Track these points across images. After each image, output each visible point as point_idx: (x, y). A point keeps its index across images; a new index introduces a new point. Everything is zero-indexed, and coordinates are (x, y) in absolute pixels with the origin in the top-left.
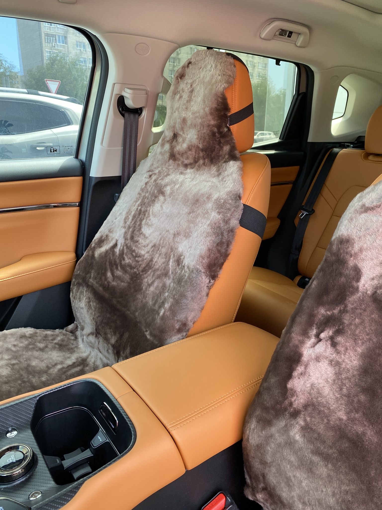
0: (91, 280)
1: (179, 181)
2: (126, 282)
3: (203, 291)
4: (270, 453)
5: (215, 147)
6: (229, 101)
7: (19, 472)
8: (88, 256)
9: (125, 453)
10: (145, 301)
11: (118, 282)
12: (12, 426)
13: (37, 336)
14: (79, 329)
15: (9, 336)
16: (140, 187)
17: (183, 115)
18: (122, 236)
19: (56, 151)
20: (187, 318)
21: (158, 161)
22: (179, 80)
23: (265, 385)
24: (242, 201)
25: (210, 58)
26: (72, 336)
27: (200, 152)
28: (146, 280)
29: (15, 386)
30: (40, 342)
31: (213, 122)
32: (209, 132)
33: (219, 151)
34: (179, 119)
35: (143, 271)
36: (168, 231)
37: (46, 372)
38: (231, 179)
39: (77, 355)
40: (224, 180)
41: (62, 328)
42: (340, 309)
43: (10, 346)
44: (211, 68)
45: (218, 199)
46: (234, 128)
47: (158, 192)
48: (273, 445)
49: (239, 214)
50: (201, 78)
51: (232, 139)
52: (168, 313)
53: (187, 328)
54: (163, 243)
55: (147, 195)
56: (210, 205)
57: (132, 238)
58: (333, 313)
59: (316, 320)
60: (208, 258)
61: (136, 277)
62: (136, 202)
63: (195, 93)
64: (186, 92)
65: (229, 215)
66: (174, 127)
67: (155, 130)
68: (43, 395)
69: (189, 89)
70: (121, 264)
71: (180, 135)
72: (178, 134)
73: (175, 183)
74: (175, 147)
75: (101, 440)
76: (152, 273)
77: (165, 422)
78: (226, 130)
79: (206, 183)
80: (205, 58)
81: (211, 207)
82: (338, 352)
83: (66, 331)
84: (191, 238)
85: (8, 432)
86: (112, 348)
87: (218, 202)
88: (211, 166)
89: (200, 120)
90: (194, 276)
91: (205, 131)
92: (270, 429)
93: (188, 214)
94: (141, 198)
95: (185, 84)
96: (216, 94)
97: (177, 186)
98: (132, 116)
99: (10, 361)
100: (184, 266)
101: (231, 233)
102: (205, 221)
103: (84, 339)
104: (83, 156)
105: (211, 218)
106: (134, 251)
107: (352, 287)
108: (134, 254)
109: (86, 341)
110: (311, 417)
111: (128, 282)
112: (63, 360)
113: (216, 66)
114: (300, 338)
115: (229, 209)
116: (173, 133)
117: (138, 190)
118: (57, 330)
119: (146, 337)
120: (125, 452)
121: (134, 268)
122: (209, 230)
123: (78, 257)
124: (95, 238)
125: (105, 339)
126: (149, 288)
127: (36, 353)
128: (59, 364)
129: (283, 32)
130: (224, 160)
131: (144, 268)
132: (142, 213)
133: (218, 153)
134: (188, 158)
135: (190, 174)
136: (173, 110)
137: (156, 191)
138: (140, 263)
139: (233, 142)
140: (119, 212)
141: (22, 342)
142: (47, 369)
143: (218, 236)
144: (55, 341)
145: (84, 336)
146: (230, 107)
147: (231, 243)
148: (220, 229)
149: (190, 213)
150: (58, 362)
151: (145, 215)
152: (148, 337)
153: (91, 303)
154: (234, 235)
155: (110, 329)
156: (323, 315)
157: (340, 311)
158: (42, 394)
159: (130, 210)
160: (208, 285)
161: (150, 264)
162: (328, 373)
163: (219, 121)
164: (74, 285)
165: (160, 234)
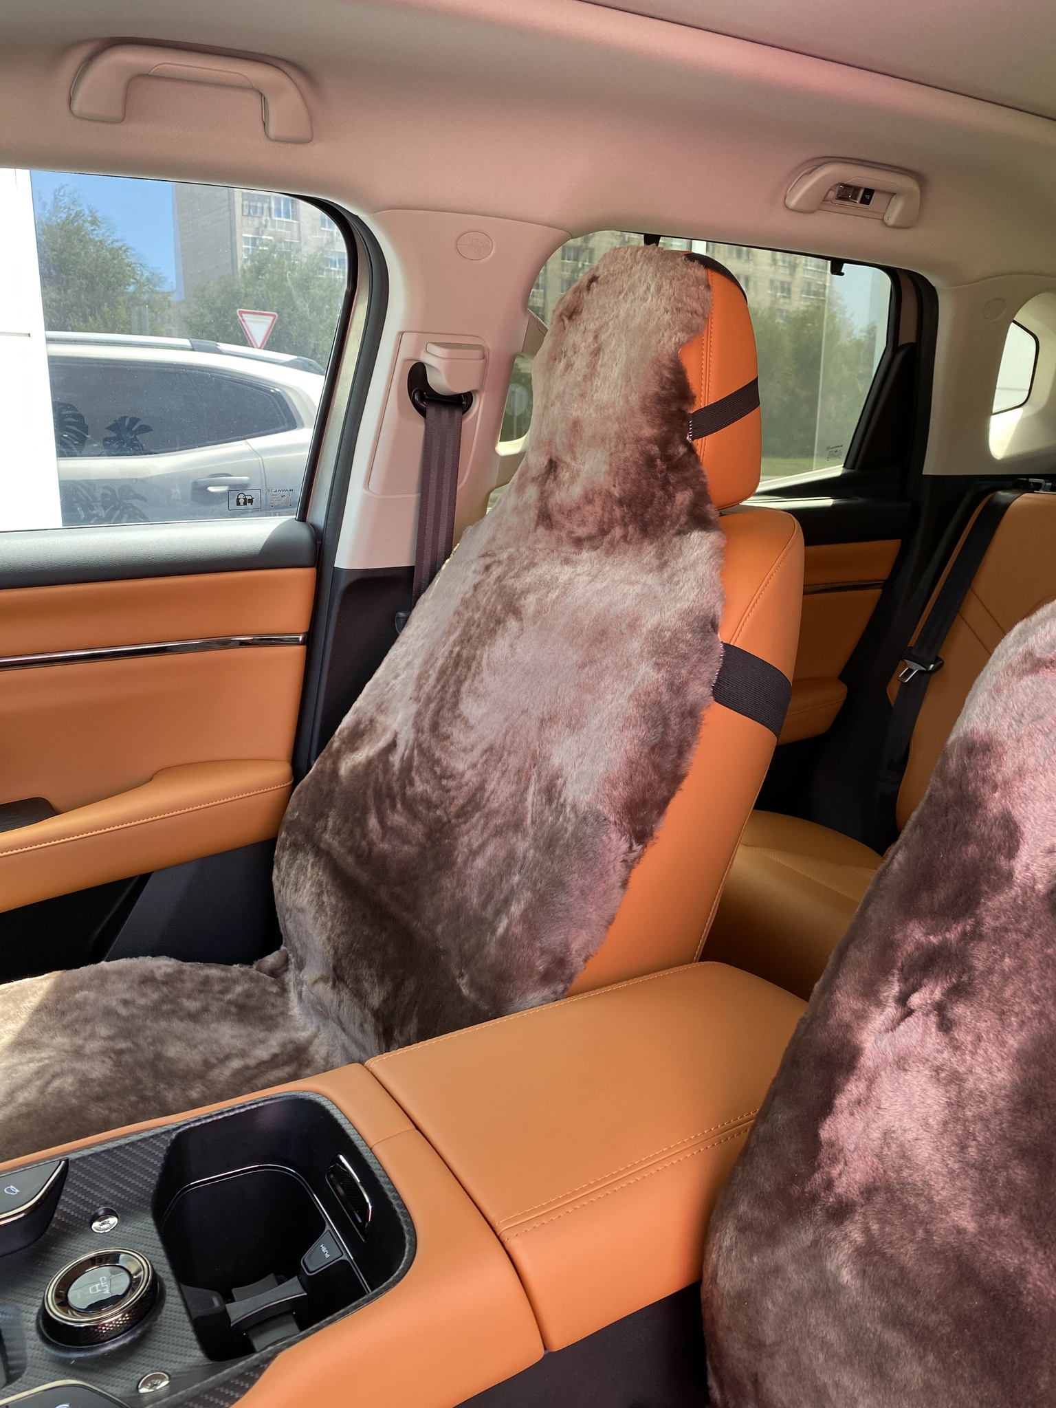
0: (327, 836)
1: (560, 580)
2: (414, 842)
3: (612, 871)
4: (772, 1317)
5: (653, 495)
6: (692, 378)
7: (117, 1320)
8: (320, 772)
9: (384, 1288)
10: (461, 894)
11: (395, 843)
12: (106, 1203)
13: (182, 981)
14: (292, 967)
15: (113, 978)
16: (461, 596)
17: (575, 413)
18: (410, 722)
19: (251, 501)
20: (567, 946)
21: (509, 529)
22: (566, 321)
23: (762, 1129)
24: (722, 636)
25: (645, 267)
26: (274, 983)
27: (615, 507)
28: (466, 838)
29: (121, 1108)
30: (189, 997)
31: (648, 432)
32: (637, 455)
33: (665, 504)
34: (562, 422)
35: (458, 816)
36: (525, 712)
37: (201, 1076)
38: (692, 577)
39: (285, 1034)
40: (676, 579)
41: (248, 961)
42: (964, 929)
43: (114, 1003)
44: (645, 292)
45: (657, 631)
46: (705, 446)
47: (504, 608)
48: (780, 1297)
49: (711, 669)
50: (621, 318)
51: (700, 473)
52: (517, 930)
53: (567, 972)
54: (513, 742)
55: (477, 616)
56: (635, 645)
57: (435, 726)
58: (945, 940)
59: (901, 957)
60: (626, 784)
61: (440, 831)
62: (449, 633)
63: (605, 357)
64: (582, 355)
65: (684, 672)
66: (550, 442)
67: (506, 448)
68: (187, 1127)
69: (589, 346)
70: (404, 794)
71: (565, 463)
72: (561, 461)
73: (548, 585)
74: (552, 493)
75: (327, 1256)
76: (482, 822)
77: (492, 1216)
78: (682, 450)
79: (627, 587)
80: (631, 268)
81: (638, 651)
82: (956, 1047)
83: (259, 969)
84: (585, 731)
85: (96, 1218)
86: (373, 1020)
87: (657, 639)
88: (642, 543)
89: (616, 427)
90: (588, 832)
91: (628, 454)
92: (773, 1253)
93: (580, 667)
94: (463, 624)
95: (580, 334)
96: (657, 361)
97: (554, 595)
98: (445, 413)
99: (111, 1043)
100: (563, 805)
101: (689, 721)
102: (621, 688)
103: (304, 994)
104: (319, 514)
105: (639, 679)
106: (438, 762)
107: (997, 871)
108: (438, 770)
109: (309, 999)
110: (883, 1222)
111: (419, 844)
112: (246, 1047)
113: (659, 289)
114: (857, 1005)
115: (685, 657)
116: (548, 457)
117: (455, 603)
118: (235, 966)
119: (460, 990)
120: (385, 1284)
121: (437, 807)
122: (633, 712)
123: (298, 772)
124: (341, 726)
125: (355, 995)
126: (473, 860)
127: (178, 1026)
128: (237, 1056)
129: (847, 192)
130: (677, 527)
131: (463, 807)
132: (462, 663)
133: (661, 510)
134: (583, 523)
135: (588, 564)
136: (548, 398)
137: (499, 607)
138: (453, 793)
139: (702, 482)
140: (406, 660)
141: (144, 995)
142: (203, 1068)
143: (655, 726)
144: (229, 997)
145: (302, 985)
146: (693, 391)
147: (689, 745)
148: (660, 708)
149: (583, 666)
150: (234, 1052)
151: (469, 668)
152: (464, 990)
153: (325, 898)
154: (699, 726)
155: (370, 967)
156: (919, 946)
157: (964, 934)
158: (185, 1125)
159: (432, 655)
160: (626, 858)
161: (478, 796)
162: (929, 1102)
163: (665, 429)
164: (283, 849)
165: (506, 719)
